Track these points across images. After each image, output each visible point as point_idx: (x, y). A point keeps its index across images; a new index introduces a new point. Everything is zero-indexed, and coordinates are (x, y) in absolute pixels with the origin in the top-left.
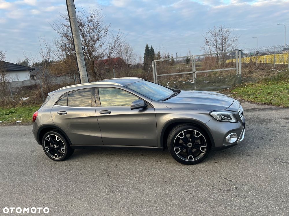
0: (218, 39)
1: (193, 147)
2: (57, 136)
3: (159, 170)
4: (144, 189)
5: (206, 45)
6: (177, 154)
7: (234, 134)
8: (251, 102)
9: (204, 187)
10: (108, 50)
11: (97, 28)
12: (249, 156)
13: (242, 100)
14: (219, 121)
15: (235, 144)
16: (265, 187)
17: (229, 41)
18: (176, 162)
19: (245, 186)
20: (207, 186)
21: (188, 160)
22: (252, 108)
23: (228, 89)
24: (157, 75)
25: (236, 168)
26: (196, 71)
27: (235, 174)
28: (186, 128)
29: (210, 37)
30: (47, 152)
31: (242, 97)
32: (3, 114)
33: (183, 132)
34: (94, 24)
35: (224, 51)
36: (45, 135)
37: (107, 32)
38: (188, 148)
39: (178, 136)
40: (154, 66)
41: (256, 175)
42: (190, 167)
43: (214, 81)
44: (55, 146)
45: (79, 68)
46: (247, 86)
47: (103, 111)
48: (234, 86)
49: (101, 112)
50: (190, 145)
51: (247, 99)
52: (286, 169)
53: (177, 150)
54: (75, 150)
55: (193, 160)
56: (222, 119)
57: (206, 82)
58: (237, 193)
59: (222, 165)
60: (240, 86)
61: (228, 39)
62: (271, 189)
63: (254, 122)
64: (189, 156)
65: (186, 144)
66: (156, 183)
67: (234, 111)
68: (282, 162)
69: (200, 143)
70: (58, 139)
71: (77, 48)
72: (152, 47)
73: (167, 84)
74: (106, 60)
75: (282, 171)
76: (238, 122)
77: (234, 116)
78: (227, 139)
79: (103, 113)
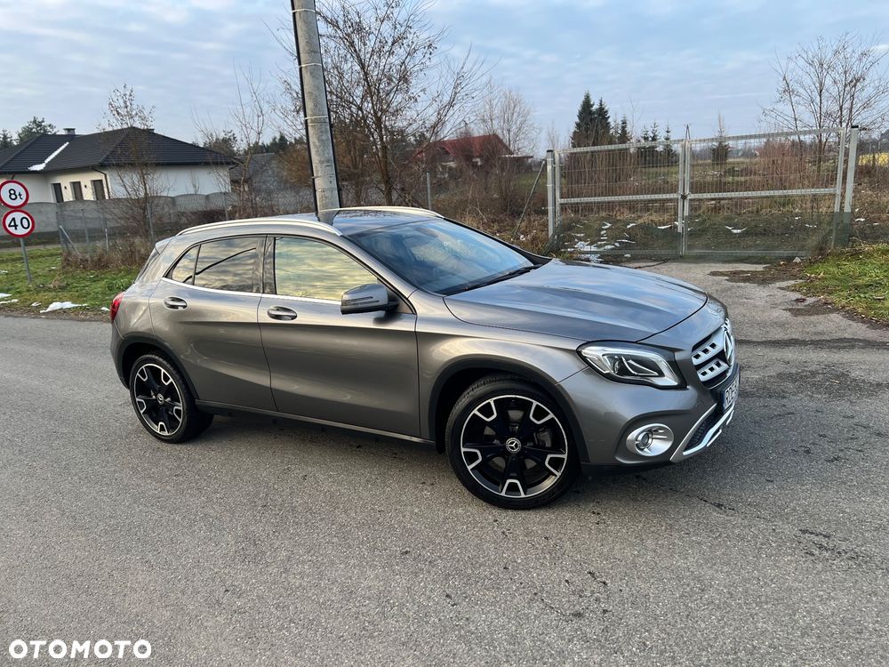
0: (828, 82)
1: (523, 454)
2: (163, 370)
3: (412, 512)
4: (333, 563)
5: (784, 101)
6: (469, 468)
7: (661, 428)
8: (852, 315)
9: (507, 589)
10: (431, 111)
12: (719, 506)
13: (826, 304)
14: (608, 377)
15: (662, 462)
16: (703, 626)
17: (869, 91)
18: (466, 492)
19: (637, 608)
20: (518, 589)
21: (503, 494)
22: (846, 336)
23: (797, 260)
24: (559, 201)
25: (649, 542)
26: (692, 192)
27: (633, 562)
28: (510, 389)
29: (800, 73)
30: (142, 412)
31: (830, 293)
33: (491, 401)
34: (395, 28)
35: (845, 124)
36: (137, 362)
37: (431, 54)
38: (509, 453)
39: (475, 411)
40: (554, 169)
41: (699, 579)
42: (508, 518)
43: (764, 230)
44: (160, 397)
45: (314, 166)
46: (869, 255)
47: (279, 309)
48: (821, 253)
50: (513, 444)
51: (844, 302)
52: (819, 573)
53: (471, 457)
54: (216, 417)
55: (520, 495)
56: (623, 371)
57: (735, 231)
58: (595, 630)
59: (608, 526)
60: (842, 253)
61: (866, 82)
62: (716, 638)
63: (817, 386)
64: (509, 481)
65: (503, 440)
66: (377, 553)
67: (674, 350)
68: (821, 547)
69: (548, 444)
70: (166, 379)
71: (309, 105)
72: (601, 105)
73: (603, 230)
74: (452, 143)
75: (801, 577)
76: (685, 388)
77: (674, 366)
78: (630, 440)
79: (277, 317)
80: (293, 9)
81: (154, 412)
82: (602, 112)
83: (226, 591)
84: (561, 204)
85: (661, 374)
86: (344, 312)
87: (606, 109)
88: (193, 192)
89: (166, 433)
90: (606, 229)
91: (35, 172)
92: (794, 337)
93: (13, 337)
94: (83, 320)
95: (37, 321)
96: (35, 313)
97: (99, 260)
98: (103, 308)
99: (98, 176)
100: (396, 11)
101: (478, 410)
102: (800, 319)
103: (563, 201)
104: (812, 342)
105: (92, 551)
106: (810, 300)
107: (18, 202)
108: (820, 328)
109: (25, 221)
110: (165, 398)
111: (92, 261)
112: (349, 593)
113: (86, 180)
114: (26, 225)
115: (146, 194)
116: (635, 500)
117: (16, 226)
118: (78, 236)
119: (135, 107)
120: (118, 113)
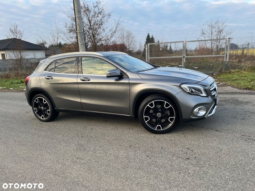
0: (214, 31)
1: (162, 118)
2: (44, 99)
3: (128, 136)
4: (109, 150)
5: (202, 36)
6: (146, 122)
7: (203, 108)
8: (233, 87)
9: (164, 153)
10: (109, 34)
11: (102, 13)
12: (217, 131)
13: (226, 84)
14: (188, 93)
15: (203, 118)
16: (224, 159)
17: (224, 34)
19: (204, 156)
20: (168, 153)
21: (156, 129)
22: (234, 91)
23: (215, 74)
25: (201, 140)
26: (186, 55)
27: (198, 145)
28: (157, 98)
29: (206, 29)
30: (36, 113)
31: (226, 82)
32: (15, 83)
33: (153, 102)
35: (218, 43)
36: (34, 97)
37: (109, 17)
38: (158, 117)
39: (148, 105)
40: (148, 49)
41: (219, 148)
42: (158, 136)
43: (203, 67)
44: (42, 107)
45: (79, 45)
46: (234, 72)
47: (84, 78)
48: (221, 72)
49: (81, 79)
50: (159, 115)
51: (230, 84)
52: (251, 145)
53: (146, 119)
54: (60, 112)
55: (161, 129)
56: (192, 92)
57: (196, 68)
58: (194, 162)
59: (188, 137)
60: (226, 72)
61: (223, 32)
62: (229, 162)
63: (231, 103)
64: (157, 126)
65: (156, 114)
66: (121, 146)
67: (205, 86)
68: (249, 139)
69: (169, 114)
70: (45, 101)
71: (78, 28)
72: (152, 36)
75: (246, 146)
76: (208, 97)
77: (206, 91)
78: (195, 112)
79: (83, 80)
81: (40, 113)
83: (77, 159)
84: (150, 59)
85: (202, 93)
86: (108, 77)
87: (154, 38)
88: (34, 58)
89: (44, 119)
92: (220, 92)
94: (5, 92)
97: (7, 75)
98: (11, 89)
99: (3, 52)
100: (99, 4)
101: (149, 105)
102: (220, 88)
103: (150, 58)
104: (225, 93)
105: (29, 151)
106: (221, 84)
108: (226, 90)
110: (44, 108)
111: (4, 76)
112: (117, 157)
115: (21, 57)
119: (18, 30)
120: (13, 32)
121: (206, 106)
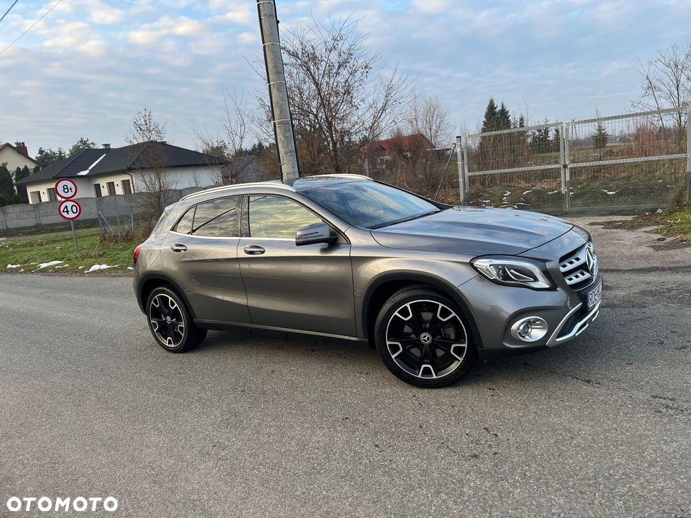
0: (683, 79)
1: (433, 346)
2: (170, 298)
3: (351, 392)
4: (292, 427)
5: (648, 96)
6: (393, 356)
7: (538, 320)
9: (421, 440)
10: (368, 114)
12: (588, 382)
13: (682, 241)
14: (495, 281)
15: (540, 347)
16: (571, 461)
19: (520, 451)
20: (429, 440)
21: (420, 376)
23: (660, 211)
24: (468, 174)
25: (532, 407)
27: (519, 420)
28: (422, 296)
29: (660, 73)
30: (155, 331)
31: (686, 233)
33: (408, 305)
34: (340, 55)
36: (152, 293)
37: (367, 72)
38: (423, 345)
39: (396, 313)
40: (462, 150)
41: (569, 430)
42: (424, 394)
43: (633, 191)
44: (168, 318)
45: (281, 155)
47: (252, 247)
48: (679, 205)
49: (247, 250)
50: (426, 338)
53: (395, 349)
54: (208, 331)
55: (433, 376)
56: (506, 277)
57: (611, 193)
59: (500, 397)
62: (581, 469)
63: (672, 298)
64: (423, 366)
65: (418, 335)
66: (324, 419)
67: (545, 261)
68: (667, 407)
69: (453, 337)
70: (173, 304)
71: (277, 111)
72: (503, 107)
73: (504, 197)
74: (387, 141)
75: (650, 428)
76: (556, 290)
77: (546, 273)
78: (514, 330)
79: (251, 253)
80: (264, 43)
81: (164, 330)
82: (504, 113)
83: (214, 446)
84: (469, 177)
85: (536, 280)
86: (298, 244)
87: (507, 110)
88: (194, 186)
89: (173, 346)
90: (507, 196)
91: (82, 176)
93: (65, 289)
94: (115, 276)
95: (82, 279)
96: (81, 273)
97: (127, 235)
98: (129, 267)
99: (126, 177)
100: (340, 43)
101: (398, 312)
102: (661, 253)
103: (470, 174)
104: (670, 269)
105: (119, 423)
106: (668, 239)
107: (70, 194)
108: (677, 258)
109: (74, 208)
110: (172, 319)
111: (122, 236)
112: (303, 446)
113: (118, 181)
114: (75, 210)
115: (160, 187)
116: (522, 379)
117: (68, 212)
118: (113, 221)
119: (152, 124)
120: (141, 129)
121: (548, 314)
